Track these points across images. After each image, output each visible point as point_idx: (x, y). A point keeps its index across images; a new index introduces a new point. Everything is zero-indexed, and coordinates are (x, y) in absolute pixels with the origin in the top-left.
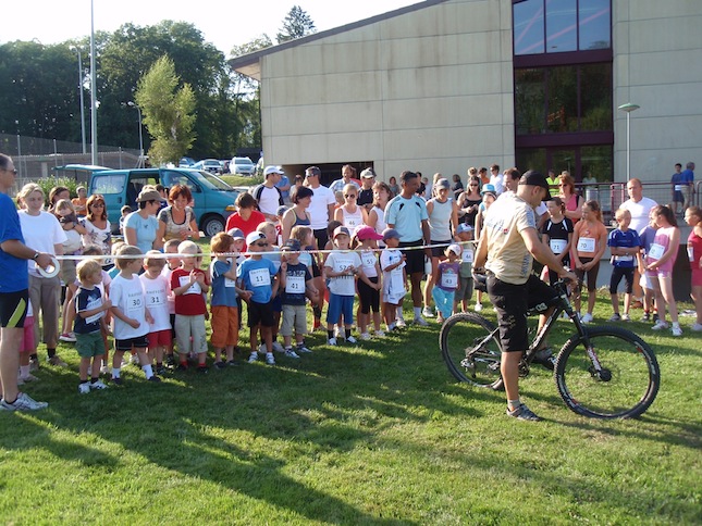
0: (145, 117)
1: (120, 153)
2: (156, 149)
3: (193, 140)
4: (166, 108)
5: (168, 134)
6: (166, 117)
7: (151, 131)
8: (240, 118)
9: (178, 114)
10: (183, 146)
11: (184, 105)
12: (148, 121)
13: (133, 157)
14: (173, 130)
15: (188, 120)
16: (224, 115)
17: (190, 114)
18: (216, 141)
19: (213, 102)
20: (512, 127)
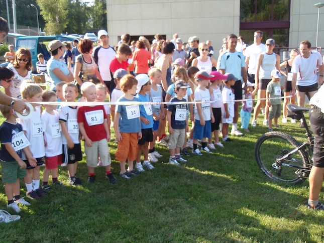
0: (41, 10)
1: (29, 30)
2: (48, 27)
3: (67, 23)
4: (53, 6)
5: (54, 20)
6: (52, 10)
7: (45, 18)
8: (87, 15)
9: (59, 9)
10: (62, 26)
11: (62, 4)
12: (43, 13)
13: (36, 32)
14: (57, 18)
15: (64, 13)
16: (79, 12)
17: (65, 10)
18: (75, 26)
19: (73, 6)
20: (239, 18)
